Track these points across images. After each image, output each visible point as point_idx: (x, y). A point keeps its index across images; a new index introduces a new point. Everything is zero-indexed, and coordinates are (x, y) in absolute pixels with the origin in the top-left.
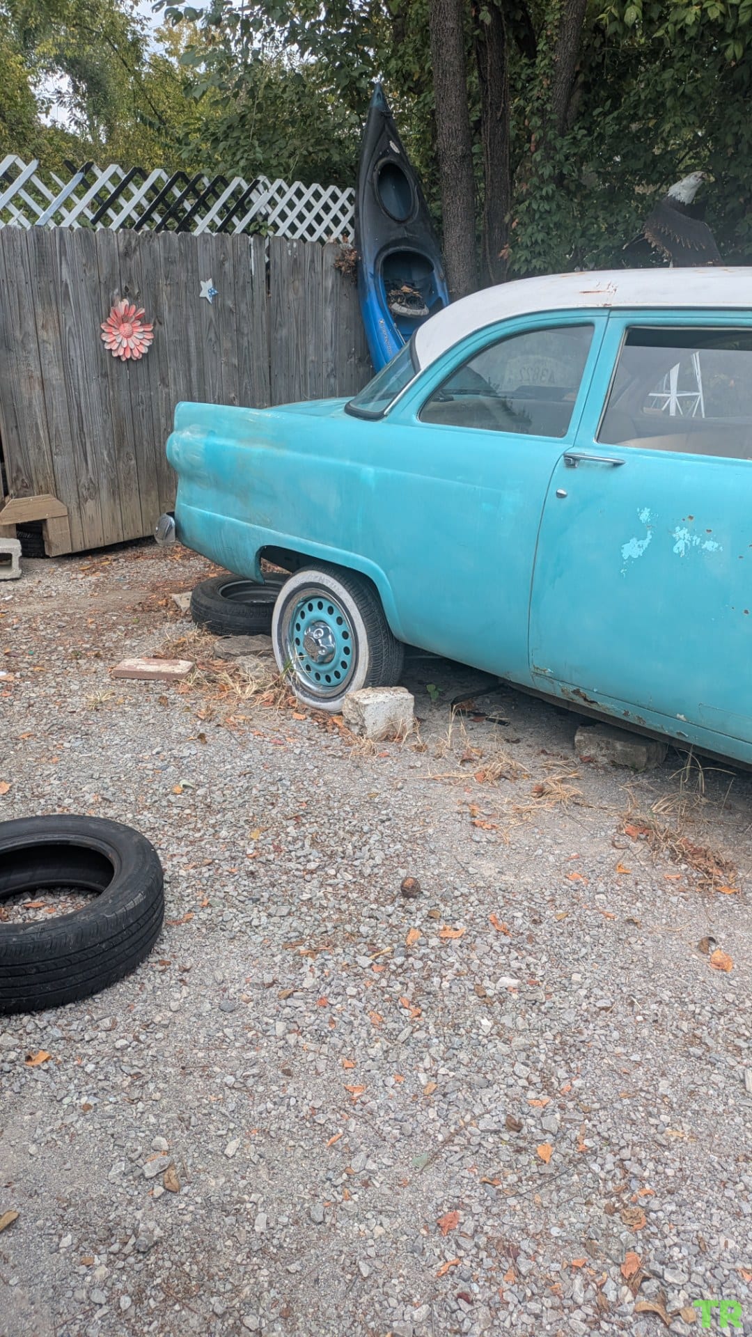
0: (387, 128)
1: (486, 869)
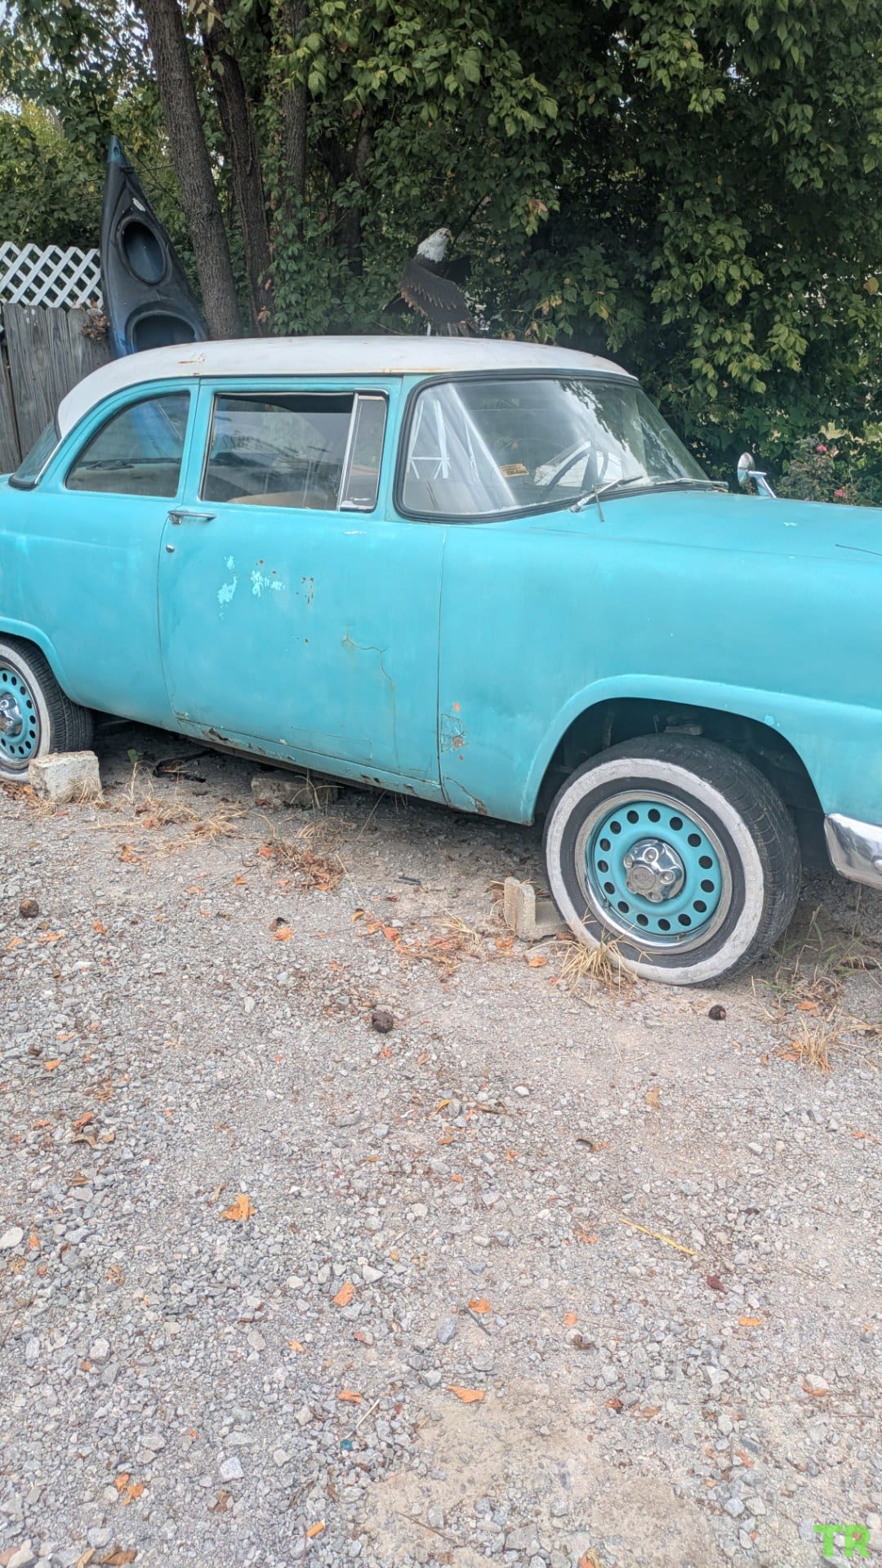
0: (128, 184)
1: (117, 892)
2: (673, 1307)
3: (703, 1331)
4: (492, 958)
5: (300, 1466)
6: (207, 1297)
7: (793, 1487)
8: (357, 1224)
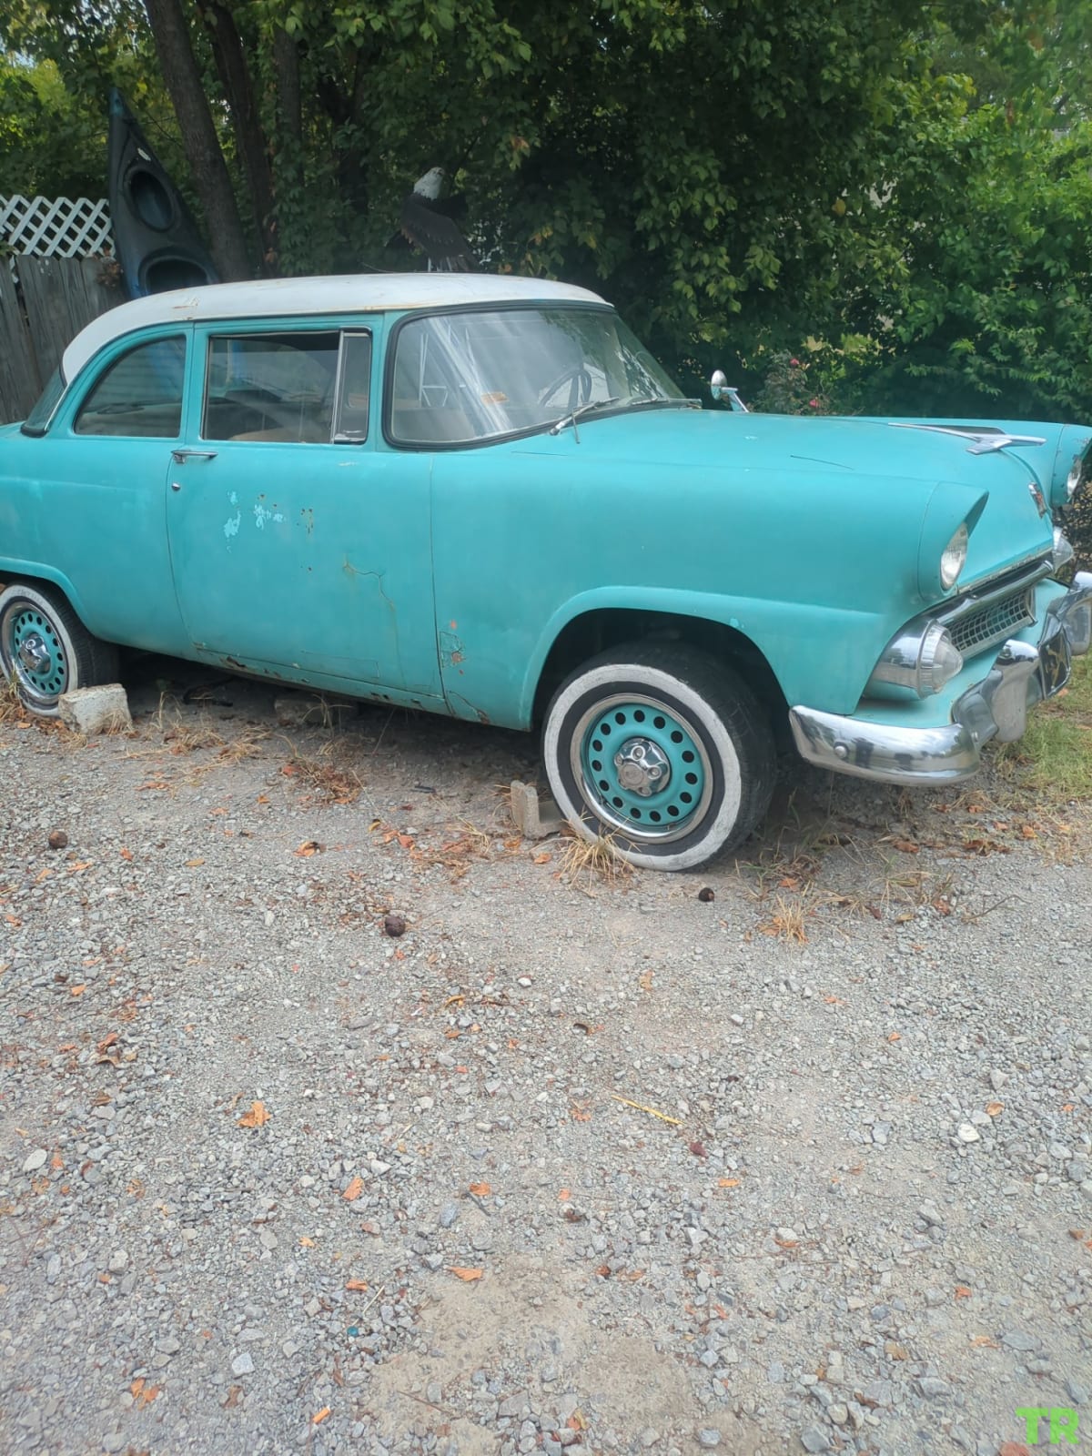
0: (132, 135)
1: (143, 818)
2: (658, 1175)
3: (686, 1195)
4: (500, 858)
5: (309, 1355)
6: (223, 1201)
7: (764, 1334)
8: (367, 1120)
